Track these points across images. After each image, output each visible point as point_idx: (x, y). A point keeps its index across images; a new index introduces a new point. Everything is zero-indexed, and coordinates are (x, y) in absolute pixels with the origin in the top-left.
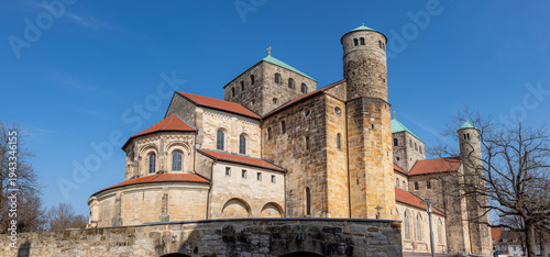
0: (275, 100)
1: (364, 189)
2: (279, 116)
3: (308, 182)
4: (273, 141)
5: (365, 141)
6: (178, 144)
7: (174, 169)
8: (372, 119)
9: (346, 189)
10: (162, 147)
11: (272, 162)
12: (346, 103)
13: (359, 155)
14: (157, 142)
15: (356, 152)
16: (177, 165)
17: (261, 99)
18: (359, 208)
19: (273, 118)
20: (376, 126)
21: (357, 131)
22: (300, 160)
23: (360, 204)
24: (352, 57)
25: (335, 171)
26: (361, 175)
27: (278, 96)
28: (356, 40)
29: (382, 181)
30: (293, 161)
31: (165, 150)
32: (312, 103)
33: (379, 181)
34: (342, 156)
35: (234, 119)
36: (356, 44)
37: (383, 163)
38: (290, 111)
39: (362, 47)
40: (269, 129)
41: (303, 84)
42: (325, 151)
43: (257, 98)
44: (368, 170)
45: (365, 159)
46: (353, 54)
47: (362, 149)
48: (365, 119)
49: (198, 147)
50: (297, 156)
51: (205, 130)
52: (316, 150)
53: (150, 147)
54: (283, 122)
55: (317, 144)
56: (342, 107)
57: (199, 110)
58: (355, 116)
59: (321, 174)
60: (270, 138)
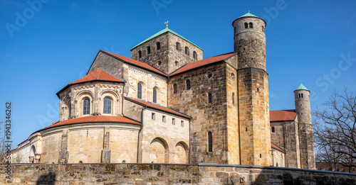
0: (176, 62)
1: (252, 135)
2: (185, 76)
3: (210, 127)
4: (179, 94)
5: (253, 100)
6: (109, 92)
7: (104, 112)
8: (258, 84)
9: (237, 133)
10: (96, 93)
11: (178, 110)
12: (237, 71)
13: (248, 110)
14: (92, 90)
15: (245, 107)
16: (108, 109)
17: (167, 61)
18: (247, 148)
19: (179, 77)
20: (260, 89)
21: (247, 92)
22: (203, 111)
23: (248, 145)
24: (243, 36)
25: (231, 120)
26: (249, 124)
27: (179, 60)
28: (246, 24)
29: (264, 129)
30: (197, 111)
31: (99, 96)
32: (214, 68)
33: (262, 129)
34: (235, 109)
35: (150, 75)
36: (246, 27)
37: (265, 116)
38: (194, 72)
39: (251, 30)
40: (175, 85)
41: (194, 52)
42: (226, 106)
43: (163, 60)
44: (255, 121)
45: (253, 113)
46: (244, 34)
47: (250, 106)
48: (253, 84)
49: (125, 95)
50: (200, 107)
51: (130, 82)
52: (217, 104)
53: (85, 93)
54: (188, 81)
55: (218, 100)
56: (235, 73)
57: (125, 66)
58: (245, 81)
59: (222, 122)
60: (175, 92)
